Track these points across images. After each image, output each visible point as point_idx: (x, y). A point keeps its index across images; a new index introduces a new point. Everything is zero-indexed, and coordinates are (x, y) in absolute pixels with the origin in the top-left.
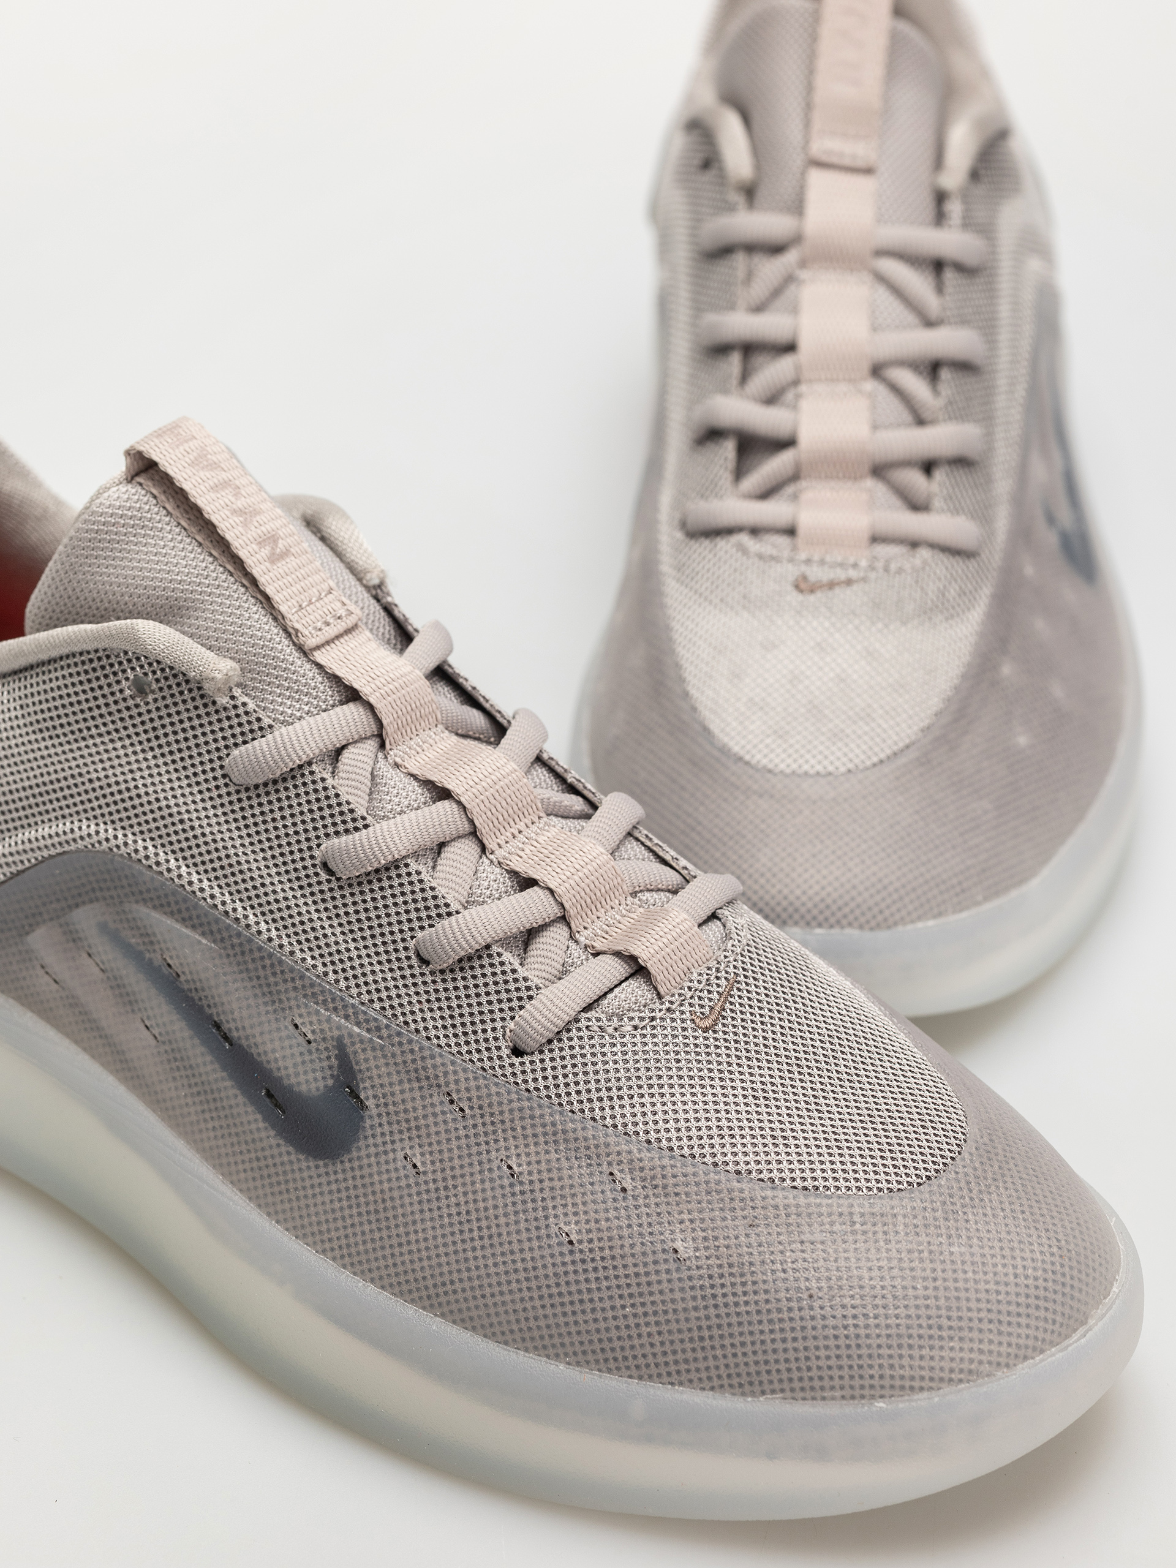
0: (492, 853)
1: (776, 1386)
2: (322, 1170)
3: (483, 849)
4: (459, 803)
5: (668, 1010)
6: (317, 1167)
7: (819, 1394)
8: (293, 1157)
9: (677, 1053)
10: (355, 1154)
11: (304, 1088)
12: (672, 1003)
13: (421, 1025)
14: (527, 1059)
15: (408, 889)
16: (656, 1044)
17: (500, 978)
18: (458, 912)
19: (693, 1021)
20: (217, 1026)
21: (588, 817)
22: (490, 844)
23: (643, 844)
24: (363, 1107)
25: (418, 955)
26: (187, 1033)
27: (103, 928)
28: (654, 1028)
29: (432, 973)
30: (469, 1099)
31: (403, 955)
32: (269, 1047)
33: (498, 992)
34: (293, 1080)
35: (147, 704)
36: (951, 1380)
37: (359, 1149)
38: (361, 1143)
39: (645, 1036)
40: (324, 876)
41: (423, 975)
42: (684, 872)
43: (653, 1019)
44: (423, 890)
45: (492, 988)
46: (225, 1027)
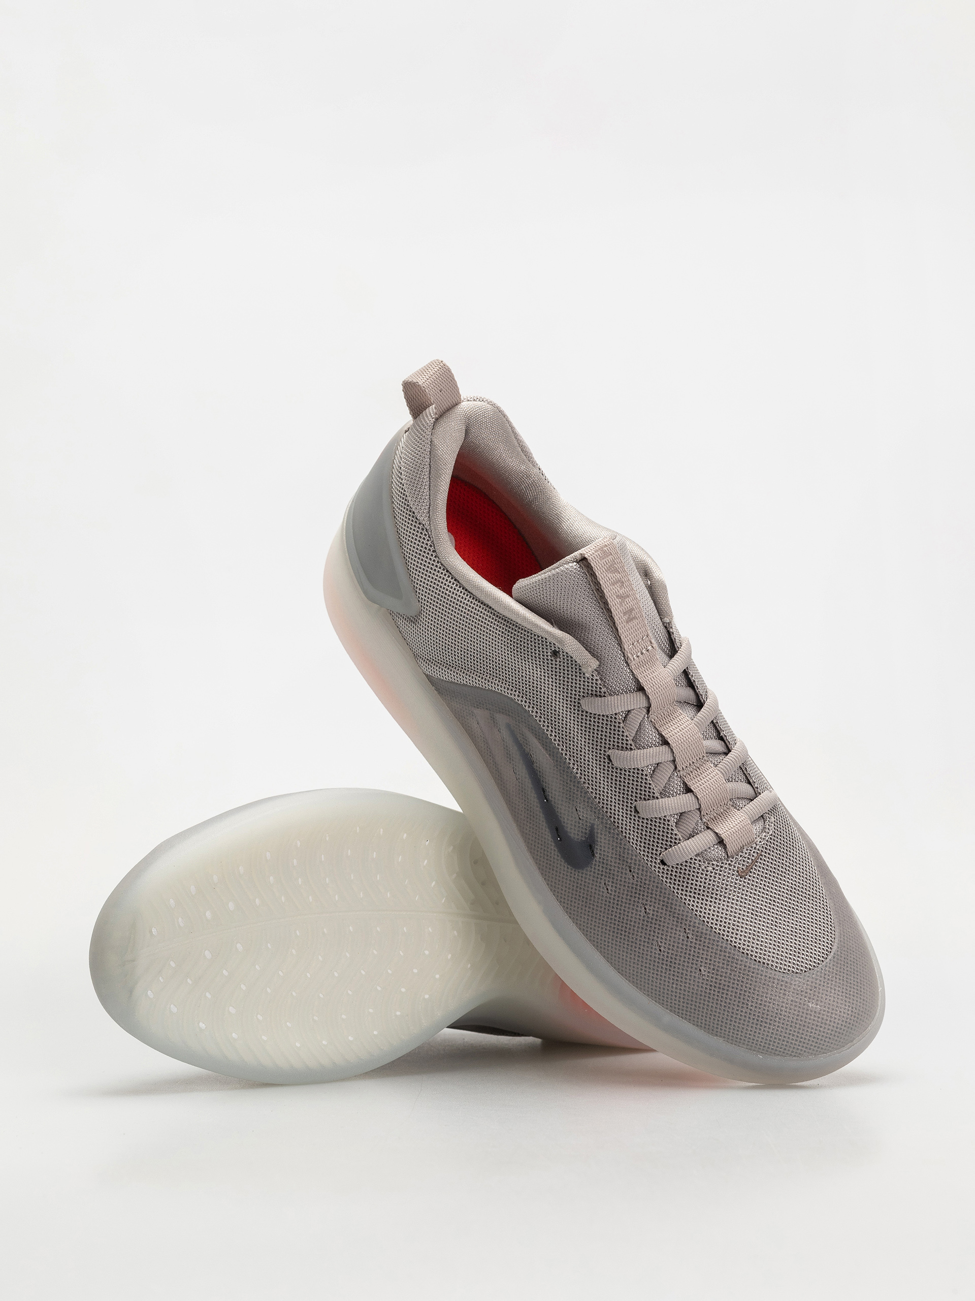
0: (679, 771)
1: (722, 1035)
2: (569, 870)
3: (676, 768)
4: (672, 750)
5: (729, 864)
6: (568, 868)
7: (737, 1044)
8: (559, 858)
9: (727, 885)
10: (584, 872)
11: (572, 835)
12: (732, 861)
13: (628, 835)
14: (666, 867)
15: (640, 780)
16: (719, 879)
17: (665, 830)
18: (657, 798)
19: (738, 872)
20: (544, 791)
21: (726, 754)
22: (679, 768)
23: (743, 771)
24: (593, 855)
25: (635, 807)
26: (530, 786)
27: (508, 726)
28: (721, 871)
29: (639, 817)
30: (638, 874)
31: (629, 805)
32: (563, 811)
33: (663, 836)
34: (569, 830)
35: (556, 661)
36: (791, 1055)
37: (587, 870)
38: (589, 869)
39: (716, 874)
40: (607, 760)
41: (635, 816)
42: (756, 790)
43: (722, 867)
44: (646, 783)
45: (661, 833)
46: (547, 793)
